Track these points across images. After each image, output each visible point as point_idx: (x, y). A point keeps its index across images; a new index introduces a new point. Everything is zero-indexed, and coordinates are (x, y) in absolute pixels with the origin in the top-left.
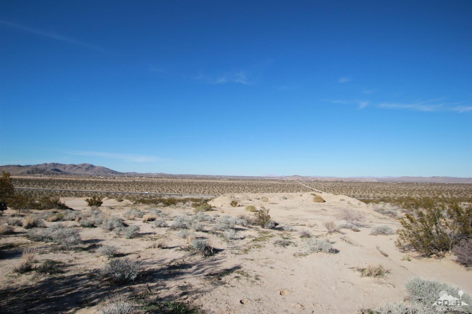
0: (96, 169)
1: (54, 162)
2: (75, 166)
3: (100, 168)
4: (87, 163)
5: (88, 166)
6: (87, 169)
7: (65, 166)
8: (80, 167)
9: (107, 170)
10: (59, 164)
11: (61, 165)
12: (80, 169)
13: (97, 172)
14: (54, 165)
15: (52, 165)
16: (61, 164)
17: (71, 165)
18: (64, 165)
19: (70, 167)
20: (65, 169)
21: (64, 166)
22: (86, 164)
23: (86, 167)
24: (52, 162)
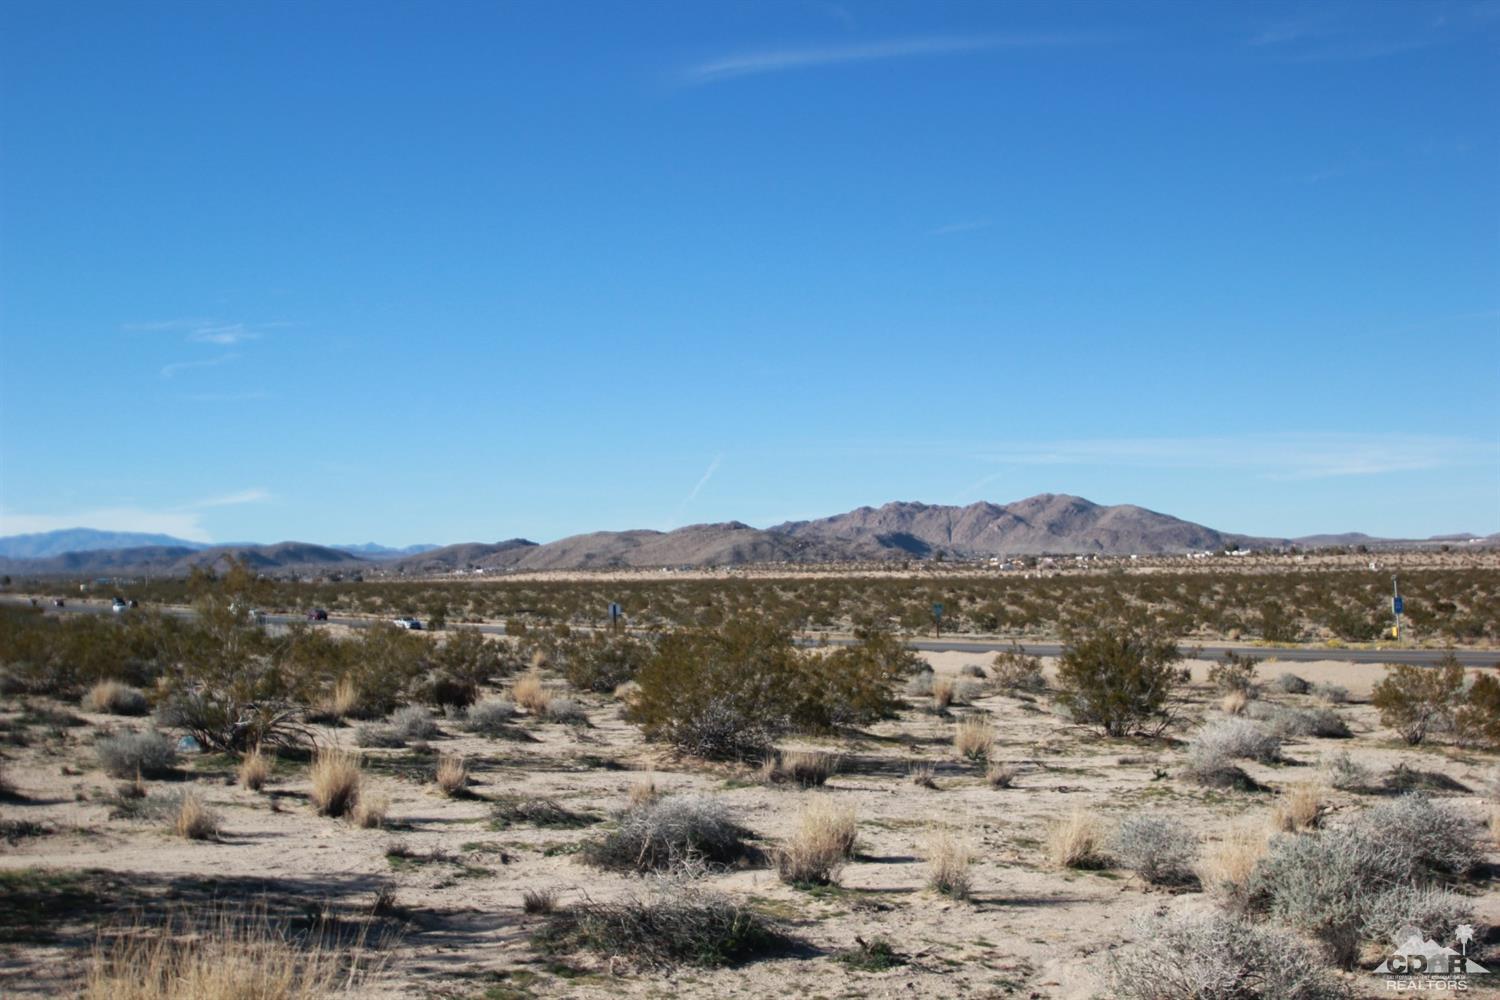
0: (1104, 521)
1: (903, 501)
2: (996, 511)
3: (1121, 516)
4: (1056, 492)
5: (1062, 506)
6: (1056, 528)
7: (946, 516)
8: (1019, 519)
9: (1158, 528)
10: (926, 508)
11: (933, 511)
12: (1021, 528)
13: (1104, 539)
14: (902, 515)
15: (891, 515)
16: (935, 507)
17: (976, 507)
18: (947, 508)
19: (972, 519)
20: (949, 531)
21: (943, 519)
22: (1050, 498)
23: (1051, 513)
24: (892, 500)
